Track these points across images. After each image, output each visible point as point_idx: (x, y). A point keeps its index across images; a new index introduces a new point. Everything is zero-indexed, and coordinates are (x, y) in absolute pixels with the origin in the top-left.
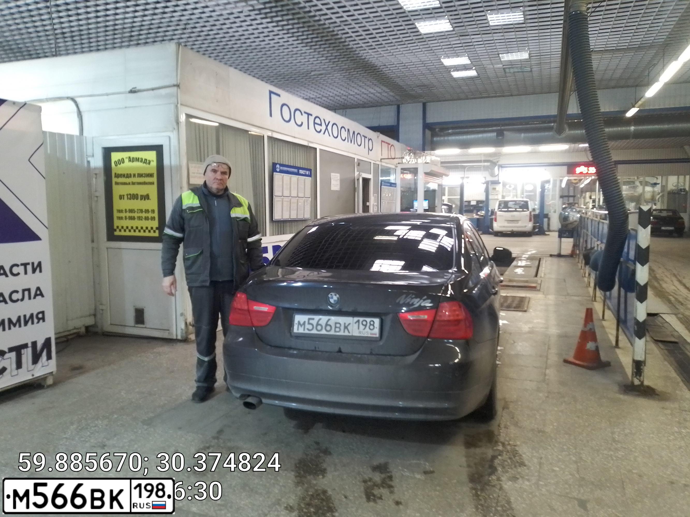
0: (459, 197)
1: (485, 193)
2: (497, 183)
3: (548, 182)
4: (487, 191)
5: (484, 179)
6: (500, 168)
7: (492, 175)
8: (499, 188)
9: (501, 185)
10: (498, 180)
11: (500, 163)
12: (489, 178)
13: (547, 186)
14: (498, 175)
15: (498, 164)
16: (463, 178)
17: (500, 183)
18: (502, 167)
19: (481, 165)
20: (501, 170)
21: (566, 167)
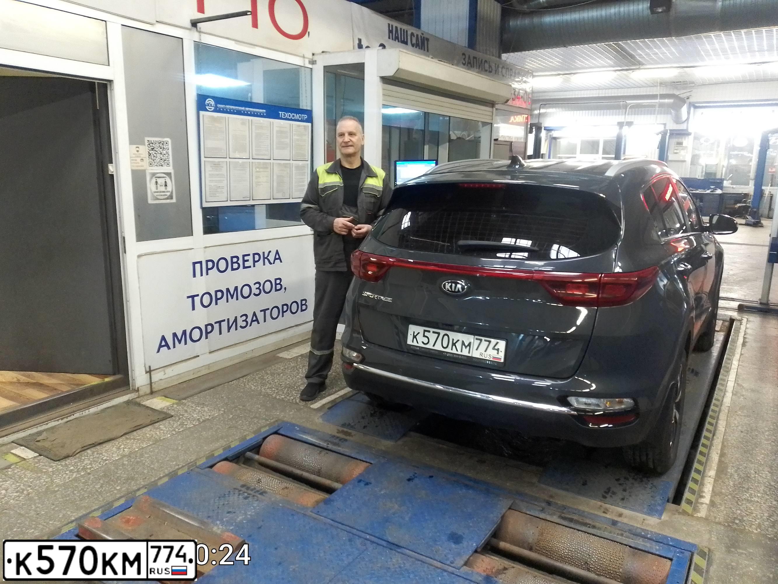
1: (657, 151)
2: (685, 133)
4: (663, 147)
6: (692, 109)
7: (677, 120)
8: (687, 142)
9: (691, 137)
10: (687, 130)
11: (693, 100)
13: (772, 139)
14: (688, 119)
15: (688, 101)
16: (621, 125)
17: (689, 134)
18: (696, 107)
19: (656, 103)
20: (694, 111)
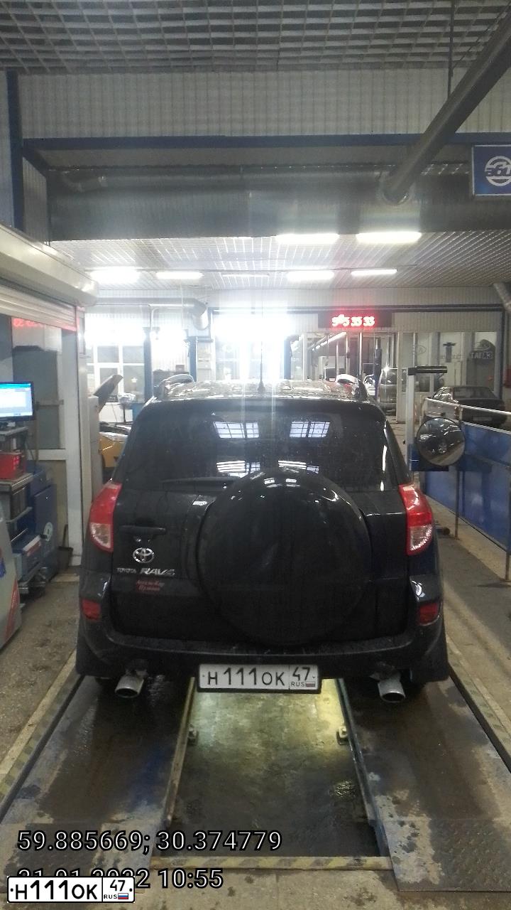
0: (143, 365)
1: (188, 358)
2: (207, 340)
3: (295, 338)
4: (192, 355)
5: (185, 332)
6: (212, 315)
7: (198, 325)
8: (211, 349)
9: (213, 345)
10: (209, 336)
11: (211, 305)
12: (194, 332)
13: (294, 346)
14: (209, 326)
15: (207, 306)
16: (147, 330)
17: (211, 341)
18: (214, 313)
19: (180, 307)
20: (213, 318)
21: (317, 315)
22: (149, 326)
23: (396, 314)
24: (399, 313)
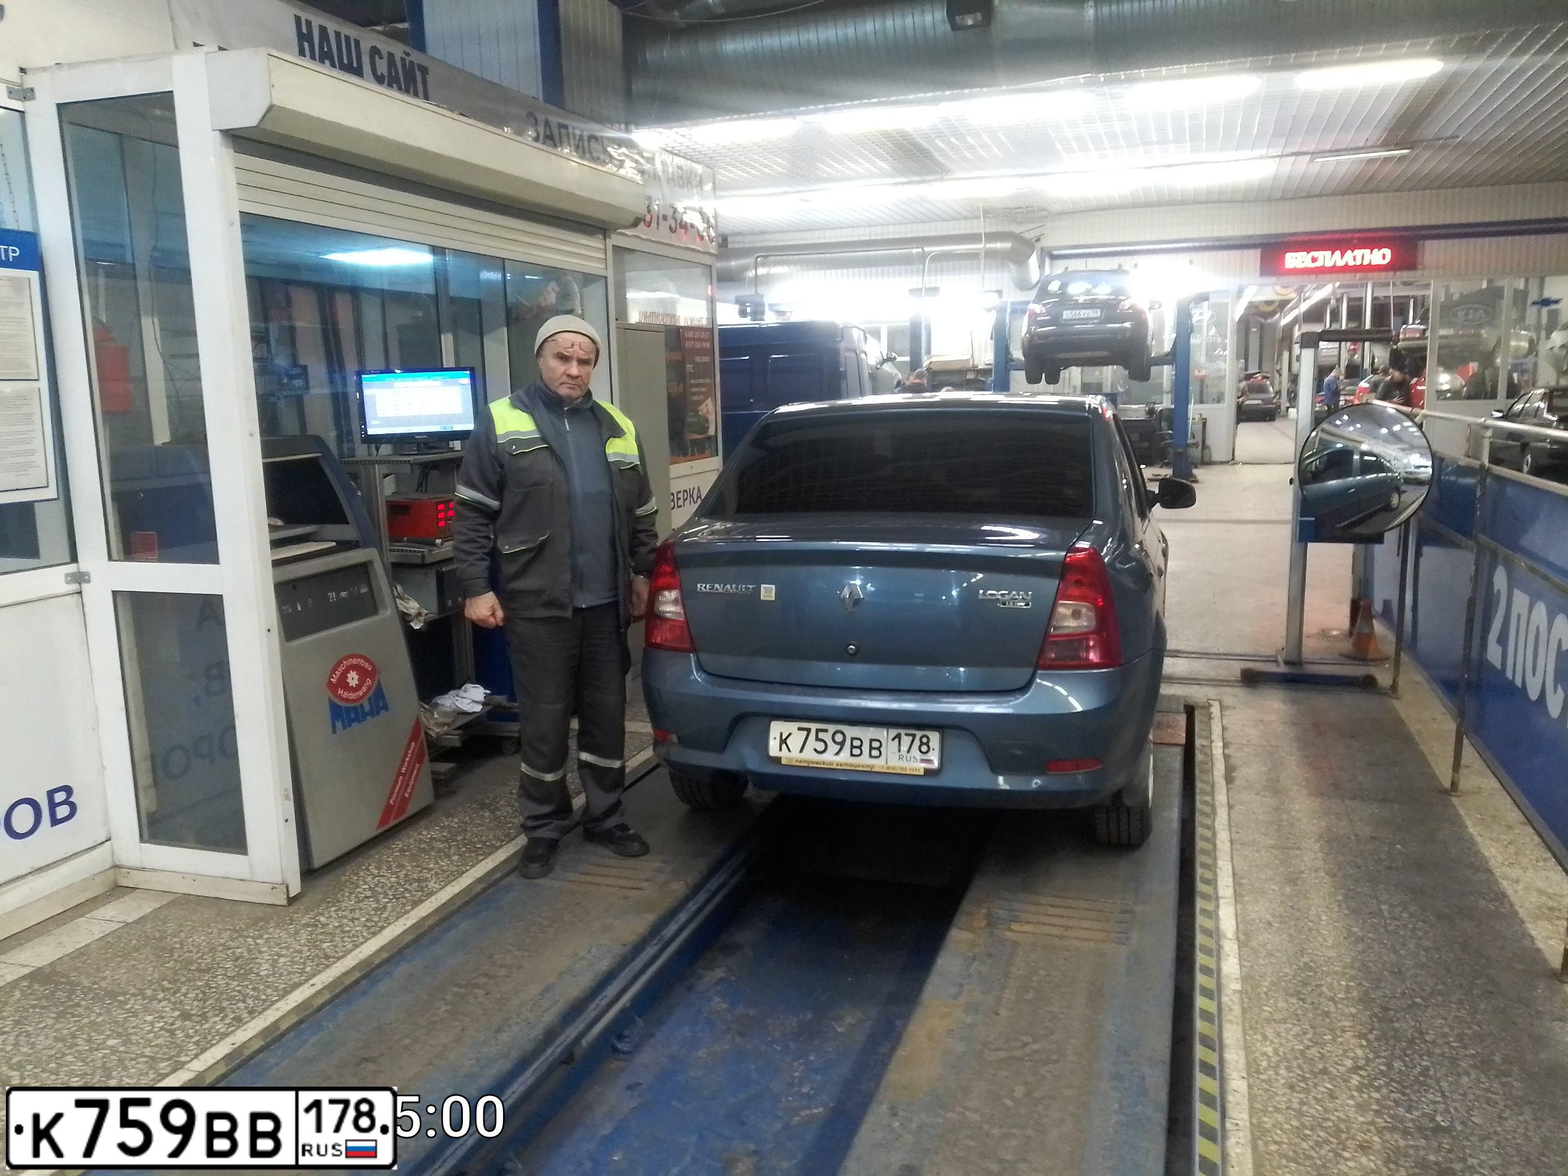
0: (908, 359)
3: (1200, 299)
6: (1046, 259)
7: (1022, 282)
11: (1047, 243)
15: (1039, 245)
16: (918, 295)
18: (1053, 258)
19: (980, 250)
20: (1051, 265)
21: (1259, 251)
22: (920, 286)
23: (1428, 243)
24: (1435, 243)
